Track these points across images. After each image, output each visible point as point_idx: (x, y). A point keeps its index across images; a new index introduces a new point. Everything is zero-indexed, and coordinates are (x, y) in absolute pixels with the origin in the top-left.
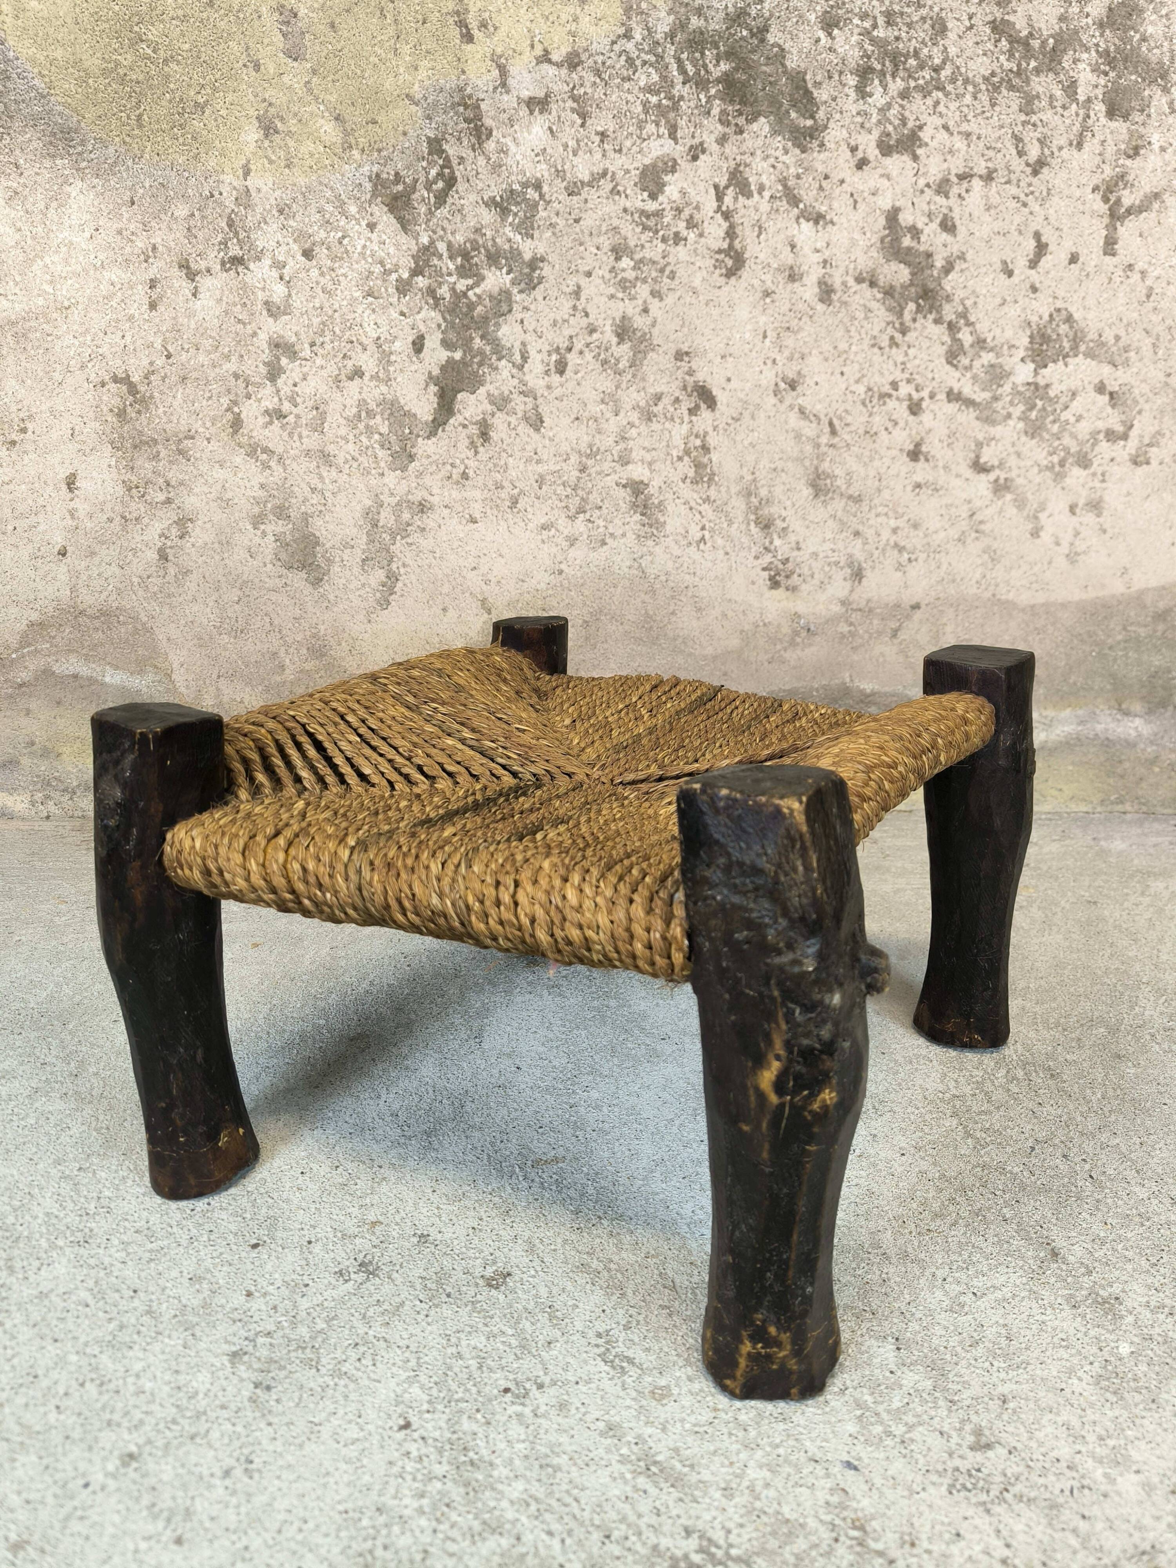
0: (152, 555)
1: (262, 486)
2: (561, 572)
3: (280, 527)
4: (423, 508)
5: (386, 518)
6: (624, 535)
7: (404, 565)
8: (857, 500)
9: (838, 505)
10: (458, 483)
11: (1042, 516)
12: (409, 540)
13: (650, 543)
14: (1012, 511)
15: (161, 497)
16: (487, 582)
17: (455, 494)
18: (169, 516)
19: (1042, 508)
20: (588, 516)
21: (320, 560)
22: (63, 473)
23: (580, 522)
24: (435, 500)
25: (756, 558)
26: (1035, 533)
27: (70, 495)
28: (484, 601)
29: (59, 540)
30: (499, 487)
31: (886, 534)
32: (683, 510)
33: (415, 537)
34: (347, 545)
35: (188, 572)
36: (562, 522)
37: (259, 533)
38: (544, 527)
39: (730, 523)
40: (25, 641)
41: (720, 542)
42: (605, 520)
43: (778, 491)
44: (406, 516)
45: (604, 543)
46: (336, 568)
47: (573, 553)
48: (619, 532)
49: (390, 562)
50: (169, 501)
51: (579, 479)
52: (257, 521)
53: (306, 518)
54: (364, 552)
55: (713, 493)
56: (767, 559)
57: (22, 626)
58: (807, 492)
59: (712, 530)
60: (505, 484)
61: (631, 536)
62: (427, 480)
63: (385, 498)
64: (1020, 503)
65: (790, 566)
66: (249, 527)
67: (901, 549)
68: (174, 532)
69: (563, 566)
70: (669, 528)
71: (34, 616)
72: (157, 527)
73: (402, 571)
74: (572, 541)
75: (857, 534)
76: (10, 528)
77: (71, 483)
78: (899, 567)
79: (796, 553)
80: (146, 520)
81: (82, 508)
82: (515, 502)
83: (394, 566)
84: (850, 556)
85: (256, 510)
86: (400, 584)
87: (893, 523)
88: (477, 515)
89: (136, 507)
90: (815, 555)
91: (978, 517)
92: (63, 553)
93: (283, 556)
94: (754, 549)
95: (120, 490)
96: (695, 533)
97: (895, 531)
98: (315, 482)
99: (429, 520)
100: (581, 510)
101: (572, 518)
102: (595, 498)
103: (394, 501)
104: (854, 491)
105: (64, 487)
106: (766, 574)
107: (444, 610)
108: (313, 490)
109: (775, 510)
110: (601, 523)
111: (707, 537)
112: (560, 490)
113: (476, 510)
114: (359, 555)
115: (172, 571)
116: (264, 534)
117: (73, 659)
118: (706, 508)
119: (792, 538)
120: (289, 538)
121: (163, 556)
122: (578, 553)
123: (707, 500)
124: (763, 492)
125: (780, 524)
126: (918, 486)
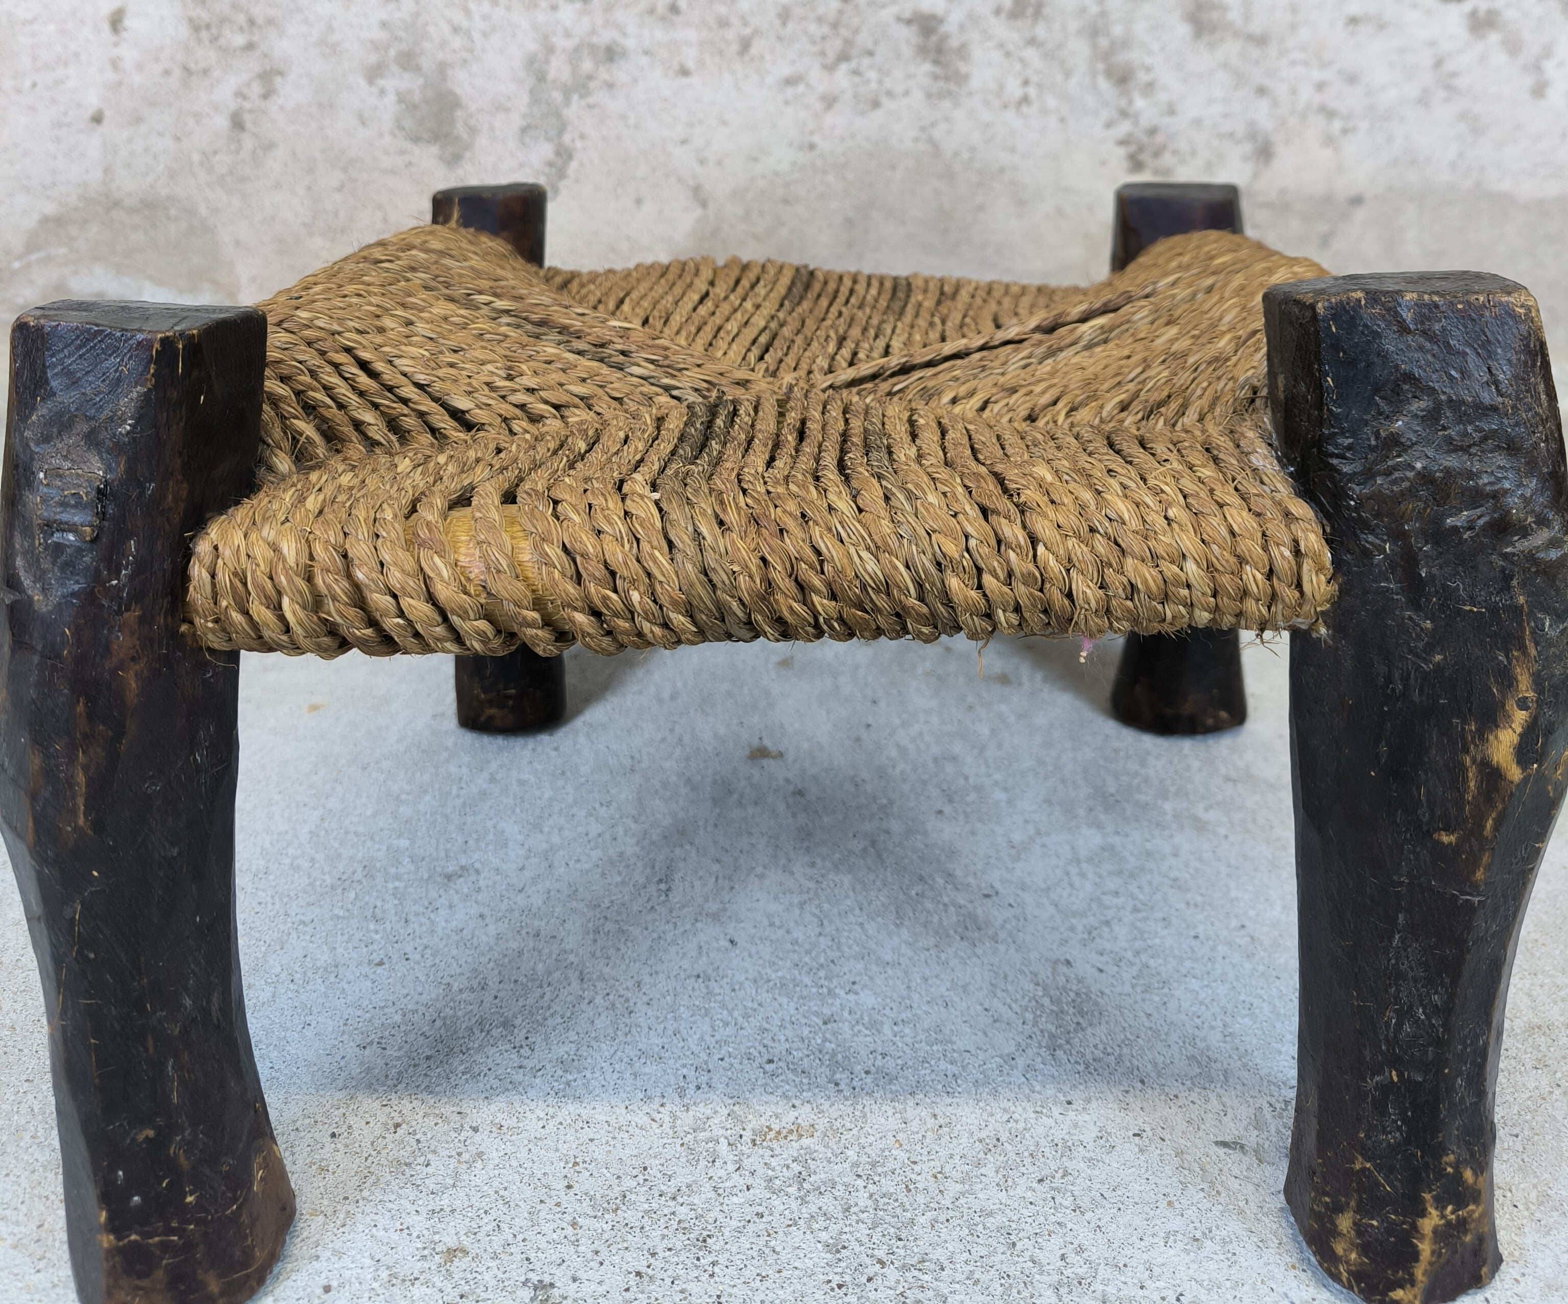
0: (221, 122)
1: (384, 25)
2: (812, 147)
3: (408, 82)
4: (611, 54)
5: (559, 69)
6: (907, 93)
7: (582, 137)
8: (1261, 41)
9: (1231, 49)
10: (663, 19)
11: (1549, 66)
12: (590, 100)
13: (946, 104)
14: (1500, 58)
15: (240, 40)
16: (702, 162)
17: (659, 34)
18: (250, 66)
19: (1547, 52)
20: (853, 64)
21: (460, 129)
22: (106, 8)
23: (842, 78)
24: (630, 43)
25: (1109, 125)
26: (1539, 90)
27: (114, 39)
28: (697, 191)
29: (93, 100)
30: (724, 23)
31: (1306, 94)
32: (996, 56)
33: (600, 96)
34: (500, 108)
35: (269, 147)
36: (816, 75)
37: (374, 90)
38: (790, 81)
39: (1068, 74)
40: (31, 246)
41: (1052, 102)
42: (880, 70)
43: (1140, 28)
44: (587, 66)
45: (876, 104)
46: (482, 141)
47: (830, 119)
48: (899, 89)
49: (561, 130)
50: (250, 46)
51: (841, 12)
52: (374, 73)
53: (442, 68)
54: (524, 116)
55: (1040, 31)
56: (1124, 128)
57: (30, 222)
58: (1184, 30)
59: (1040, 86)
60: (735, 21)
61: (918, 95)
62: (620, 15)
63: (560, 42)
64: (1513, 46)
65: (1159, 139)
66: (362, 83)
67: (1330, 114)
68: (257, 89)
69: (816, 139)
70: (975, 83)
71: (50, 209)
72: (232, 82)
73: (579, 144)
74: (830, 101)
75: (1262, 91)
76: (28, 83)
77: (116, 21)
78: (1329, 141)
79: (1167, 120)
80: (216, 74)
81: (128, 54)
82: (745, 45)
83: (567, 138)
84: (1252, 124)
85: (373, 59)
86: (574, 165)
87: (1317, 75)
88: (691, 65)
89: (206, 55)
90: (1197, 123)
91: (1450, 66)
92: (97, 119)
93: (408, 123)
94: (1105, 114)
95: (184, 31)
96: (1014, 89)
97: (1320, 86)
98: (458, 18)
99: (621, 73)
100: (843, 57)
101: (830, 68)
102: (864, 39)
103: (570, 44)
104: (1256, 27)
105: (106, 27)
106: (1122, 151)
107: (639, 202)
108: (456, 30)
109: (1134, 56)
110: (872, 75)
111: (1032, 91)
112: (813, 28)
113: (690, 56)
114: (517, 121)
115: (248, 143)
116: (382, 92)
117: (98, 270)
118: (1031, 54)
119: (1162, 97)
120: (417, 97)
121: (237, 123)
122: (838, 119)
123: (1032, 42)
124: (1117, 30)
125: (1143, 77)
126: (1353, 21)
